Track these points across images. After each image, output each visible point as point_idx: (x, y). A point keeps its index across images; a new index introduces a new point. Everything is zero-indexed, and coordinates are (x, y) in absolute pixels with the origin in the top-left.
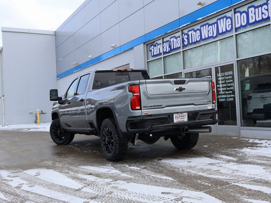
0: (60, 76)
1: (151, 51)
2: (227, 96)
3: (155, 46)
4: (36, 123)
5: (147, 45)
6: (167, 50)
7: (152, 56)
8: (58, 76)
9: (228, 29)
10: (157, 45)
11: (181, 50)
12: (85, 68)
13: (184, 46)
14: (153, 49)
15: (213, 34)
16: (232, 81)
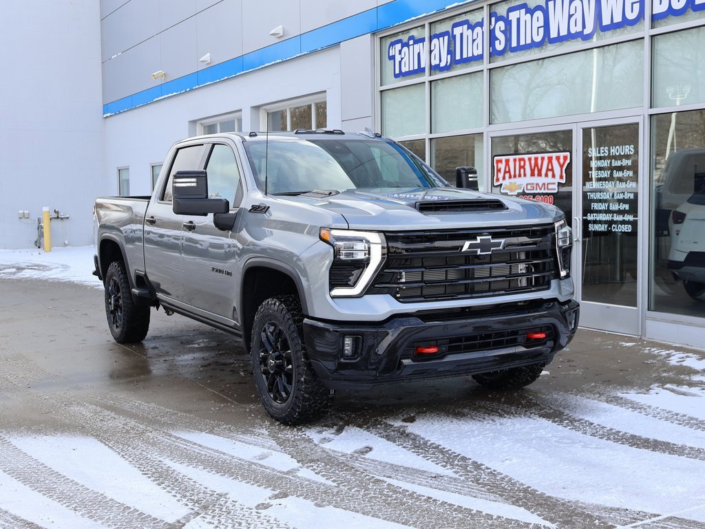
0: (113, 108)
1: (392, 58)
2: (613, 216)
3: (407, 45)
4: (39, 247)
5: (381, 38)
6: (440, 61)
7: (396, 76)
8: (106, 108)
9: (631, 16)
10: (411, 42)
11: (485, 65)
12: (191, 90)
13: (494, 54)
14: (400, 53)
15: (584, 27)
16: (631, 173)
